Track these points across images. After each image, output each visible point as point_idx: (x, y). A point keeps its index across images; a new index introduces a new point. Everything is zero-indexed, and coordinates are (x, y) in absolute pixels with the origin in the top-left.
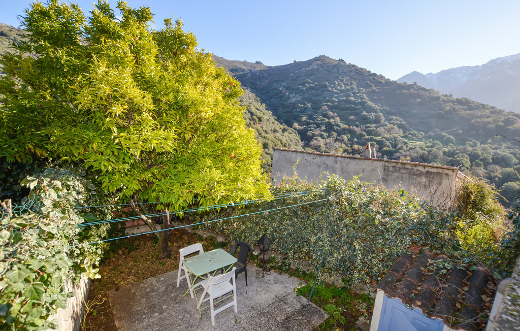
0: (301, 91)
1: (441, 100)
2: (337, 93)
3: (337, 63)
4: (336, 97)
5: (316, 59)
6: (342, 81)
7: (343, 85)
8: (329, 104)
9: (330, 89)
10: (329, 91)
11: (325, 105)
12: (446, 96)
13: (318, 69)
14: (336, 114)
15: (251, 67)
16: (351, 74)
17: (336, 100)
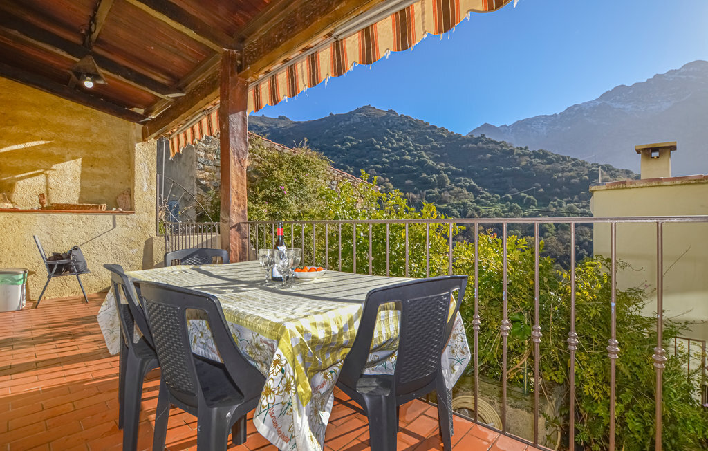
0: (340, 152)
1: (515, 154)
2: (388, 152)
3: (385, 114)
4: (386, 157)
5: (359, 110)
6: (393, 136)
7: (394, 141)
8: (378, 166)
9: (379, 146)
10: (377, 149)
11: (373, 168)
12: (521, 149)
13: (362, 123)
14: (387, 180)
15: (272, 124)
16: (405, 127)
17: (388, 161)
